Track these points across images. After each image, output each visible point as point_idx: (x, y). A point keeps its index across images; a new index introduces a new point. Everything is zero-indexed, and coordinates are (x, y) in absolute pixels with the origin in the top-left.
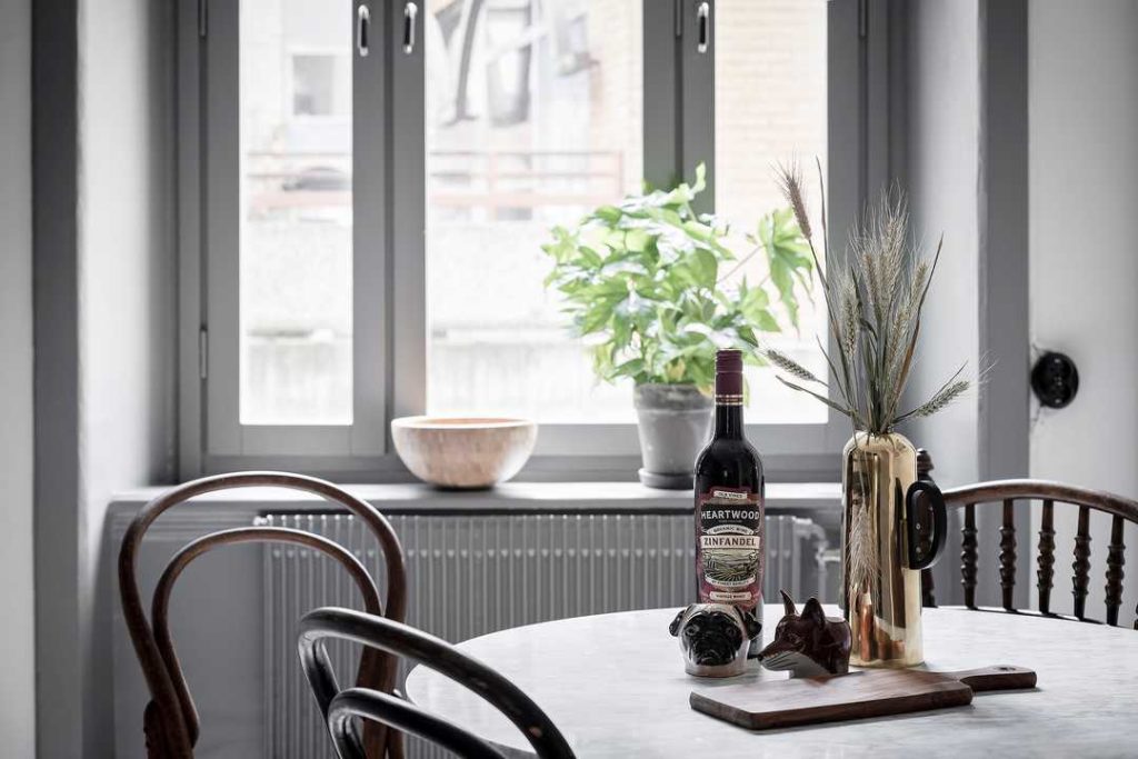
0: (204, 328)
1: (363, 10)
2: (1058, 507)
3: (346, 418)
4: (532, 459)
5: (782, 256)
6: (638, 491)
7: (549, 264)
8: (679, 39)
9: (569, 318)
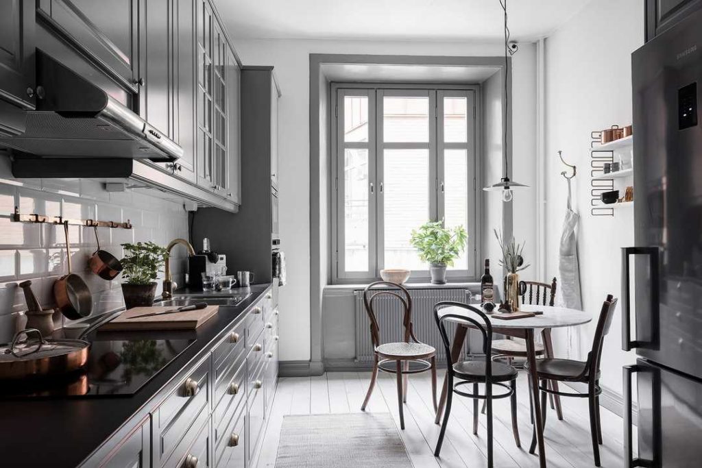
0: (337, 251)
1: (371, 184)
2: (533, 286)
3: (366, 269)
4: (410, 278)
5: (462, 236)
6: (431, 285)
7: (411, 237)
8: (437, 190)
9: (417, 249)
